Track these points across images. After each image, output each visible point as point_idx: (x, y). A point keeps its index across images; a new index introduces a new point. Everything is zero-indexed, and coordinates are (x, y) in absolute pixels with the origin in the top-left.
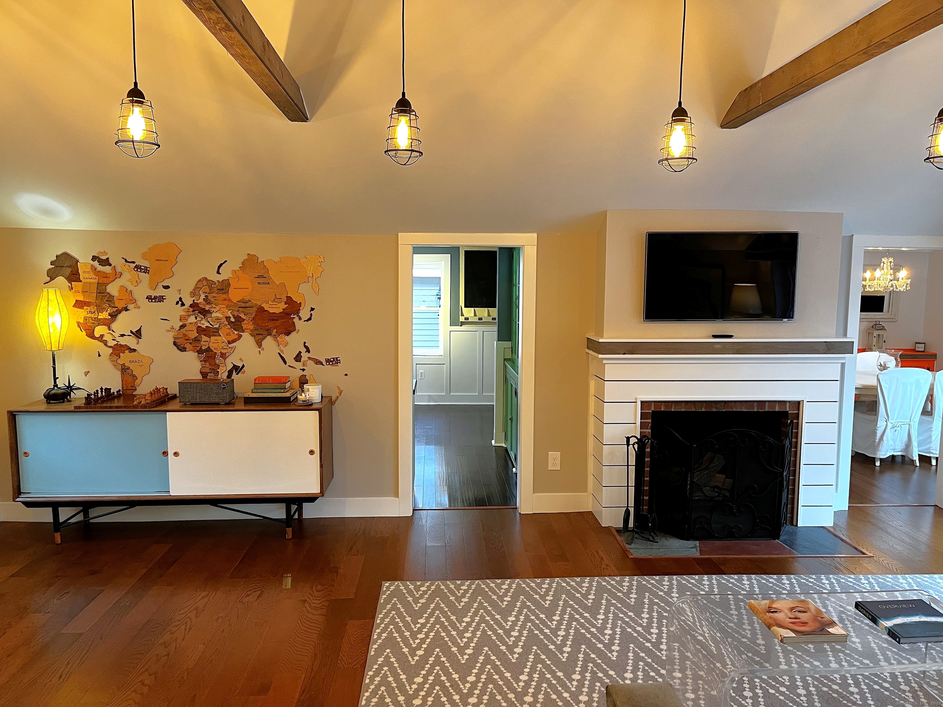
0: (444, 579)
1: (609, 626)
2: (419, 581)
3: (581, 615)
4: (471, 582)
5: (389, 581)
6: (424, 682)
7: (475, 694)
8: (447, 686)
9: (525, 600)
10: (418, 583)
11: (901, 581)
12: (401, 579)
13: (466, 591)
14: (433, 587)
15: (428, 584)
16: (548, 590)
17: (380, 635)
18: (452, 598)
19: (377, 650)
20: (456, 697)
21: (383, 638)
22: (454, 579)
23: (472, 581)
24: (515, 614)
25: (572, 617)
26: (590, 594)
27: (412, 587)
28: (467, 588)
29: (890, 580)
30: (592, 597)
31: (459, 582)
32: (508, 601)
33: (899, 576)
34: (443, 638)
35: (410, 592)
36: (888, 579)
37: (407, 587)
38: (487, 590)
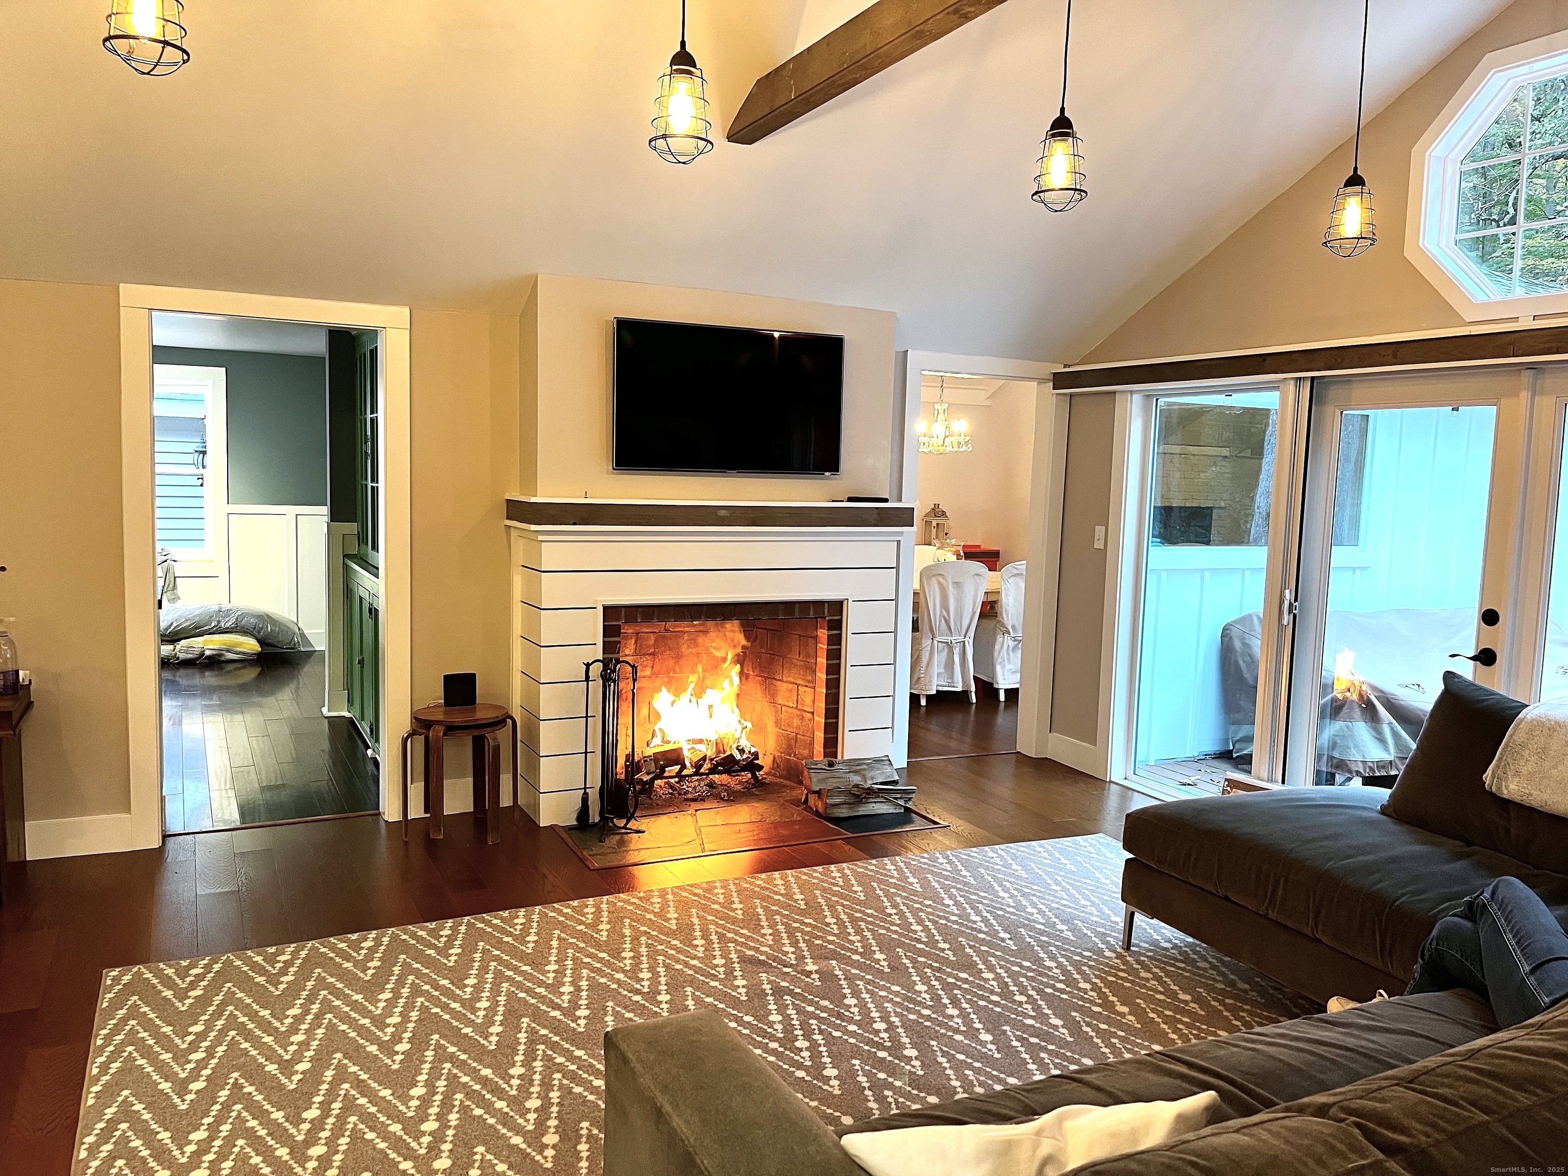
0: (240, 947)
1: (568, 979)
2: (184, 959)
3: (516, 969)
4: (298, 946)
5: (119, 967)
6: (211, 1138)
7: (320, 1138)
8: (260, 1136)
9: (408, 960)
10: (184, 963)
11: (991, 854)
12: (143, 960)
13: (288, 964)
14: (217, 967)
15: (205, 962)
16: (451, 940)
17: (104, 1068)
18: (260, 979)
19: (99, 1095)
20: (283, 1152)
21: (112, 1071)
22: (260, 945)
23: (299, 943)
24: (392, 986)
25: (499, 975)
26: (529, 934)
27: (170, 971)
28: (290, 957)
29: (975, 855)
30: (532, 938)
31: (272, 950)
32: (375, 968)
33: (986, 848)
34: (245, 1052)
35: (168, 982)
36: (972, 854)
37: (159, 974)
38: (332, 955)
